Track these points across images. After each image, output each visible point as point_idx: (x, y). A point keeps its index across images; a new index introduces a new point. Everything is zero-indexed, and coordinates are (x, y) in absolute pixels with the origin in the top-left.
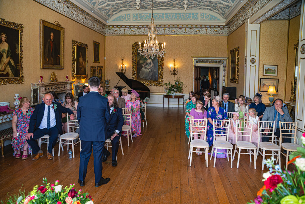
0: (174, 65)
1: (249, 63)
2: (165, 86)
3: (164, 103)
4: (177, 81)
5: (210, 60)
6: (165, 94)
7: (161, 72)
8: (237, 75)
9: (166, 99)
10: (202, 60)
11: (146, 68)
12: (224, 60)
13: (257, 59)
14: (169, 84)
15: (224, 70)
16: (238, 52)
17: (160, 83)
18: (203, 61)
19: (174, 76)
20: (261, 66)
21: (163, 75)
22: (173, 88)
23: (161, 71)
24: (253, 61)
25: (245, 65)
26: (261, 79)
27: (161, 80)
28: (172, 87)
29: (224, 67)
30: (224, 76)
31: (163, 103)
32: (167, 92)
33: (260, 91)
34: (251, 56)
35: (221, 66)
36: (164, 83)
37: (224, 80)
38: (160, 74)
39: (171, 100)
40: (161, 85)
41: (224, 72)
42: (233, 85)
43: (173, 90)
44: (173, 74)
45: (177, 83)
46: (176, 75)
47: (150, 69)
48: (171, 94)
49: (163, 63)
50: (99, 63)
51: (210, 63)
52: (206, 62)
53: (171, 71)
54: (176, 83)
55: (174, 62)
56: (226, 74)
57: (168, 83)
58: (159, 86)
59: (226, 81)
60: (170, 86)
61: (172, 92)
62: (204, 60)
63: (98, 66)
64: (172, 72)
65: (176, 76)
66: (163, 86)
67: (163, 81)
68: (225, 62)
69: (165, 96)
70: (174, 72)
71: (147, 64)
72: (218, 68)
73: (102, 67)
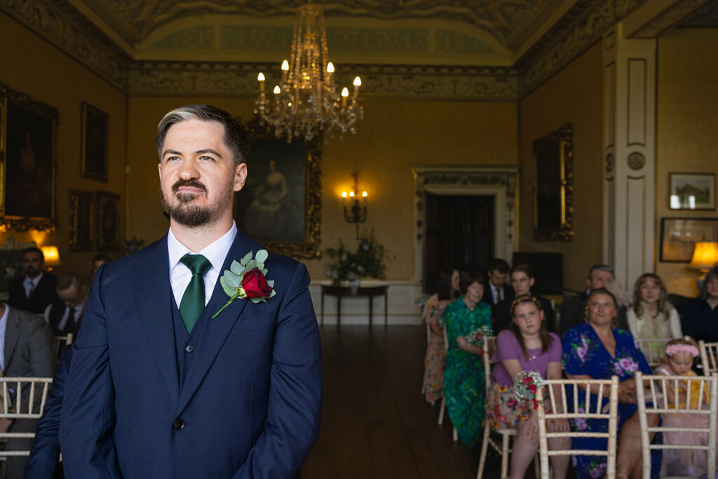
0: (356, 192)
1: (622, 169)
2: (327, 259)
3: (325, 313)
4: (365, 241)
5: (464, 173)
6: (328, 283)
7: (313, 213)
8: (568, 214)
9: (330, 301)
10: (441, 175)
11: (266, 202)
12: (509, 175)
13: (648, 153)
14: (341, 252)
15: (510, 206)
16: (570, 141)
17: (309, 249)
18: (443, 180)
19: (354, 225)
20: (663, 178)
21: (320, 223)
22: (353, 265)
23: (316, 209)
24: (636, 162)
25: (606, 174)
26: (663, 220)
27: (314, 238)
28: (351, 258)
29: (510, 194)
30: (510, 223)
31: (320, 312)
32: (335, 275)
33: (661, 261)
34: (629, 145)
35: (500, 193)
36: (323, 247)
37: (510, 236)
38: (311, 220)
39: (346, 302)
40: (314, 257)
41: (510, 210)
42: (543, 247)
43: (355, 270)
44: (351, 220)
45: (366, 247)
46: (363, 222)
47: (278, 206)
48: (346, 284)
49: (319, 186)
50: (105, 181)
51: (465, 183)
52: (454, 180)
53: (345, 211)
54: (361, 249)
55: (356, 181)
56: (515, 216)
57: (336, 247)
58: (308, 259)
59: (516, 239)
60: (344, 258)
61: (352, 275)
62: (447, 175)
63: (100, 194)
64: (350, 213)
65: (361, 226)
66: (319, 258)
67: (319, 241)
68: (512, 180)
69: (327, 291)
70: (356, 211)
71: (269, 188)
72: (491, 200)
73: (117, 197)
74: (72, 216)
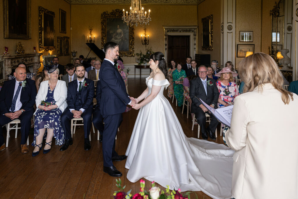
0: (145, 35)
1: (226, 30)
2: (136, 57)
3: (136, 74)
4: (148, 51)
5: (180, 28)
6: (137, 64)
7: (131, 42)
8: (212, 43)
9: (138, 70)
10: (173, 29)
11: (116, 39)
12: (194, 29)
13: (233, 25)
14: (141, 54)
15: (195, 39)
16: (212, 20)
17: (131, 54)
18: (173, 31)
19: (145, 45)
20: (238, 33)
21: (134, 45)
22: (145, 58)
23: (132, 41)
24: (230, 28)
25: (221, 32)
26: (238, 45)
27: (132, 50)
28: (144, 56)
29: (195, 35)
30: (195, 44)
31: (134, 74)
32: (139, 62)
33: (237, 57)
34: (228, 23)
35: (191, 35)
36: (135, 53)
37: (195, 49)
38: (131, 44)
39: (143, 70)
40: (132, 56)
41: (195, 40)
42: (205, 52)
43: (145, 60)
44: (144, 44)
45: (149, 53)
46: (148, 44)
47: (120, 40)
48: (143, 64)
49: (133, 33)
50: (66, 33)
51: (180, 32)
52: (177, 31)
53: (142, 41)
54: (147, 53)
55: (145, 31)
56: (196, 42)
57: (139, 53)
58: (130, 57)
59: (197, 49)
60: (142, 56)
61: (144, 62)
62: (175, 29)
63: (65, 37)
64: (144, 42)
65: (147, 46)
66: (134, 56)
67: (134, 51)
68: (195, 30)
69: (137, 67)
70: (146, 41)
71: (117, 34)
72: (188, 37)
73: (69, 38)
74: (58, 45)
